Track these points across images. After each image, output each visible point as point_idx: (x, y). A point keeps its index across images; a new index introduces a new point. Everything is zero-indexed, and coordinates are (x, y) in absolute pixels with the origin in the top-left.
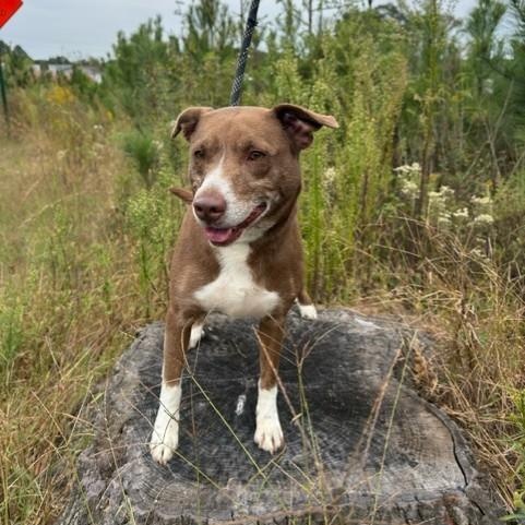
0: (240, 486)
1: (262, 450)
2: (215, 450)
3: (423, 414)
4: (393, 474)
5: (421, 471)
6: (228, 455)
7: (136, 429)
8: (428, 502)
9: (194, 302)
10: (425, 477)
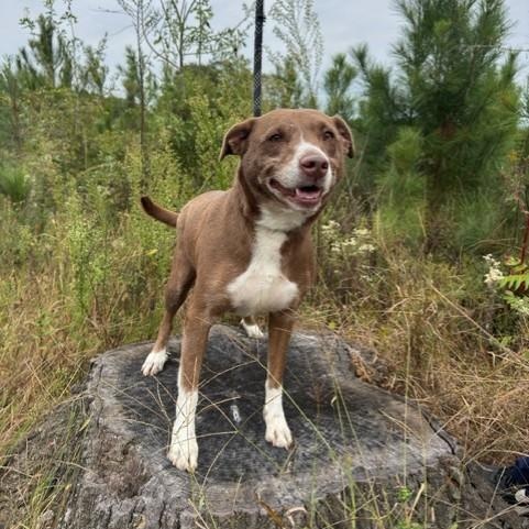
0: (274, 479)
1: (276, 447)
2: (234, 454)
3: (394, 403)
4: (393, 450)
5: (414, 445)
6: (248, 456)
7: (144, 447)
8: (432, 466)
9: (226, 296)
10: (419, 449)
